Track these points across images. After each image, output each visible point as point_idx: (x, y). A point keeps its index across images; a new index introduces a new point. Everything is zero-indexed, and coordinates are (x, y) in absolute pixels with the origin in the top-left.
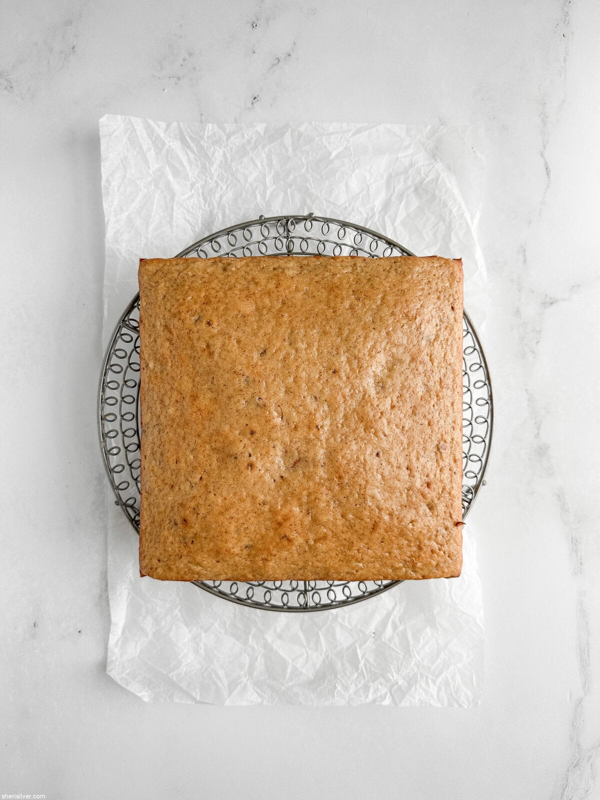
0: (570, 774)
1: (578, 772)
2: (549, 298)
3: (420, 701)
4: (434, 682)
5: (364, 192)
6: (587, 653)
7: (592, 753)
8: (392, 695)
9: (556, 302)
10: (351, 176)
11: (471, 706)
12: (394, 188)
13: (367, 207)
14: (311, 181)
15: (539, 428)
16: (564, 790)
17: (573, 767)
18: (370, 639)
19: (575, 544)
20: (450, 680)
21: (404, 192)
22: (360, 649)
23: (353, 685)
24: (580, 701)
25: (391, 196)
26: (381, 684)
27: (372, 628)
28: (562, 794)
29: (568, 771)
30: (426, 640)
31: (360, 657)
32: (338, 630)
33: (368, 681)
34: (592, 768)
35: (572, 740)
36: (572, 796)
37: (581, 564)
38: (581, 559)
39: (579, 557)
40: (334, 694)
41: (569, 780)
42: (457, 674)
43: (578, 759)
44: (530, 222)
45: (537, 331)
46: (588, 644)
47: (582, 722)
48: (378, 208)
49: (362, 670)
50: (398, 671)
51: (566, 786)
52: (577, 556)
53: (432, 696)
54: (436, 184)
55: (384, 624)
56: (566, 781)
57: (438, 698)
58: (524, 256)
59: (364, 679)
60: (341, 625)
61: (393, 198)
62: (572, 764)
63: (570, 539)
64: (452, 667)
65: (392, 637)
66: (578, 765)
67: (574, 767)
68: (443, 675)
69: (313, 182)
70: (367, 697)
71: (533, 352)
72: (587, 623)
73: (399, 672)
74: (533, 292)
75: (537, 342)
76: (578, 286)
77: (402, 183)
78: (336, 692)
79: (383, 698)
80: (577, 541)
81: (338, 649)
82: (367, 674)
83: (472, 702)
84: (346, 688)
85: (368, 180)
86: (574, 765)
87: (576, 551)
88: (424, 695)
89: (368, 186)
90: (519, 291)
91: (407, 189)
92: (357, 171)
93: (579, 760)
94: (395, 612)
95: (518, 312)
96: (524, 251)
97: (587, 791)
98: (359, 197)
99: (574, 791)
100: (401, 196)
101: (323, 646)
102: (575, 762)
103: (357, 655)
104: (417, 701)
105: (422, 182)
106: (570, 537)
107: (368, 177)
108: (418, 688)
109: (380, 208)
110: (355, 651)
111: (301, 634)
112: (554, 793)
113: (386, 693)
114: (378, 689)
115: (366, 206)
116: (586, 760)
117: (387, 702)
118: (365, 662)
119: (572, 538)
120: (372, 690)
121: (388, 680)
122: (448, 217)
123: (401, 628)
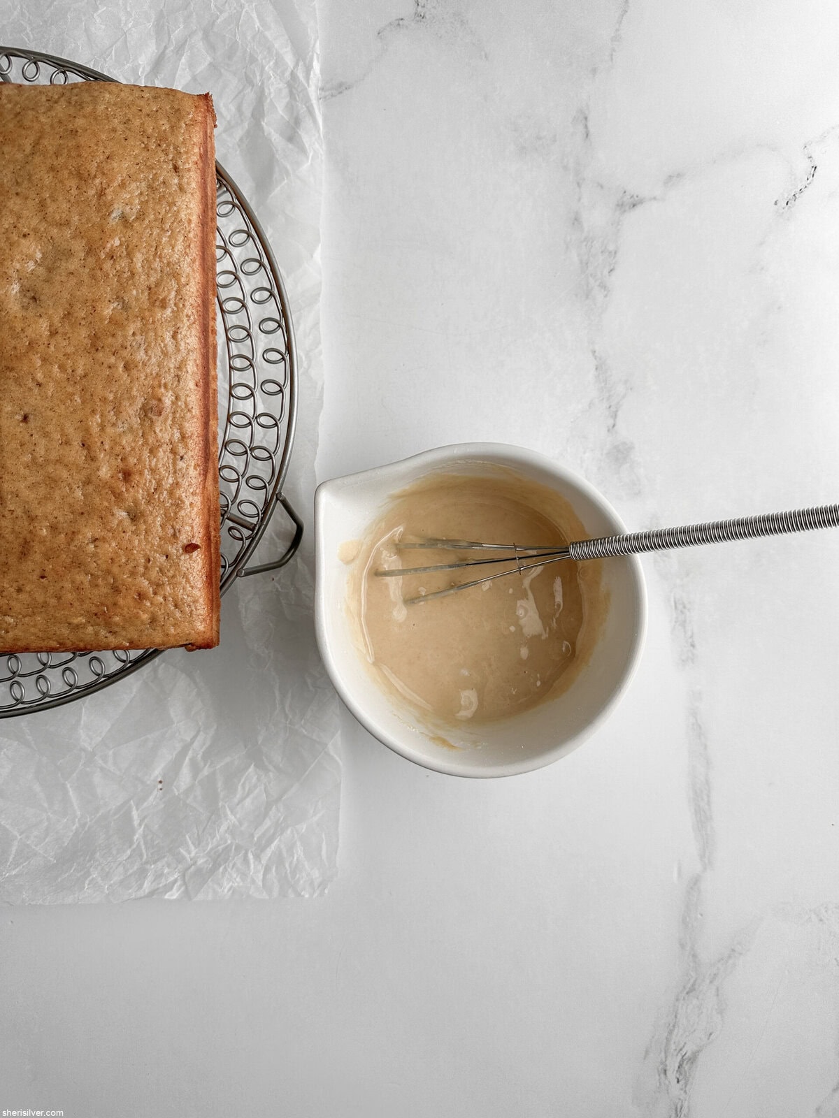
0: (680, 1006)
1: (695, 1002)
2: (629, 197)
3: (231, 892)
4: (257, 857)
5: (119, 44)
6: (705, 798)
7: (718, 969)
8: (185, 883)
9: (641, 202)
10: (93, 15)
11: (316, 895)
12: (169, 35)
13: (126, 67)
14: (28, 30)
15: (615, 416)
16: (671, 1032)
17: (685, 992)
18: (155, 792)
19: (682, 612)
20: (285, 854)
21: (186, 41)
22: (137, 809)
23: (121, 869)
24: (695, 882)
25: (166, 48)
26: (169, 865)
27: (157, 772)
28: (668, 1040)
29: (677, 1000)
30: (247, 789)
31: (136, 823)
32: (97, 778)
33: (147, 863)
34: (718, 995)
35: (682, 946)
36: (685, 1043)
37: (693, 646)
38: (692, 637)
39: (689, 633)
40: (84, 884)
41: (678, 1016)
42: (298, 844)
43: (692, 981)
44: (594, 71)
45: (610, 252)
46: (707, 782)
47: (699, 916)
48: (144, 69)
49: (139, 844)
50: (198, 842)
51: (674, 1026)
52: (685, 632)
53: (253, 881)
54: (237, 25)
55: (176, 766)
56: (673, 1016)
57: (264, 885)
58: (586, 127)
59: (141, 859)
60: (102, 769)
61: (167, 51)
62: (684, 987)
63: (673, 604)
64: (289, 831)
65: (190, 789)
66: (694, 990)
67: (687, 993)
68: (273, 846)
69: (32, 30)
70: (141, 887)
71: (603, 286)
72: (705, 747)
73: (199, 844)
74: (602, 187)
75: (611, 270)
76: (679, 175)
77: (182, 26)
78: (87, 882)
79: (169, 887)
80: (684, 607)
81: (101, 812)
82: (147, 849)
83: (319, 886)
84: (106, 876)
85: (123, 22)
86: (687, 990)
87: (684, 624)
88: (238, 879)
89: (125, 33)
90: (579, 185)
91: (190, 36)
92: (102, 9)
93: (695, 981)
94: (196, 744)
95: (576, 220)
96: (586, 118)
97: (711, 1034)
98: (111, 52)
99: (687, 1033)
100: (180, 49)
101: (75, 805)
102: (689, 985)
103: (130, 820)
104: (226, 890)
105: (213, 24)
106: (672, 600)
107: (123, 18)
108: (229, 870)
109: (148, 69)
110: (129, 812)
111: (37, 788)
112: (653, 1037)
113: (175, 881)
114: (162, 875)
115: (124, 65)
116: (708, 981)
117: (174, 894)
118: (144, 831)
119: (675, 603)
120: (150, 877)
121: (180, 859)
122: (258, 78)
123: (206, 772)
